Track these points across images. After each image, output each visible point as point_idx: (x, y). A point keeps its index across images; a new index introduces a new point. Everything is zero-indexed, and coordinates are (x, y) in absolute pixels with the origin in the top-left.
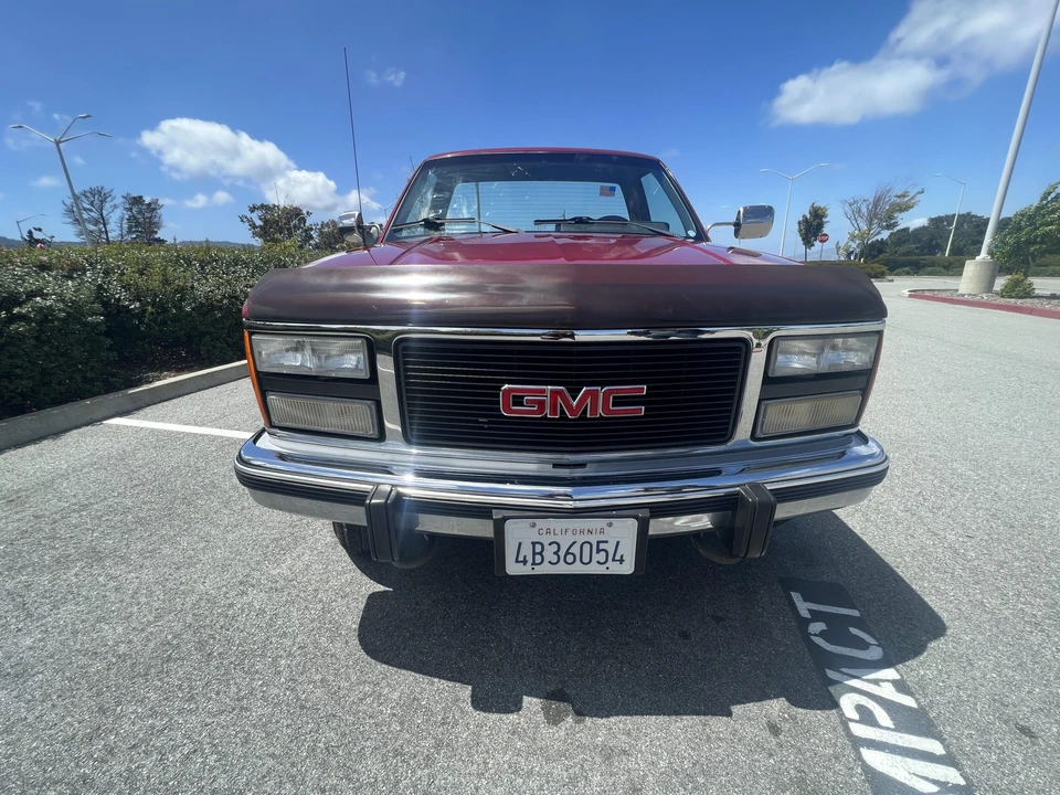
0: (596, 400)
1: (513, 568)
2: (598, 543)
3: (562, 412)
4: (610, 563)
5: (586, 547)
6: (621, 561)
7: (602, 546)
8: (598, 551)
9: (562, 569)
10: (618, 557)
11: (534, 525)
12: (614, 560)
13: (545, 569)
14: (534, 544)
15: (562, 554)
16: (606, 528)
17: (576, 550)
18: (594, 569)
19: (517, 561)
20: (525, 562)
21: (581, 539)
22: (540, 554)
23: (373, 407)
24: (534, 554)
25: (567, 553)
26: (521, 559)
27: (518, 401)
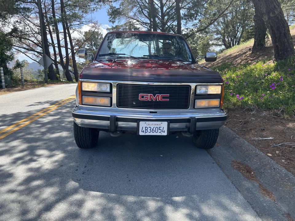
0: (159, 97)
1: (141, 133)
2: (159, 127)
3: (152, 100)
4: (162, 133)
5: (157, 128)
6: (164, 132)
7: (160, 128)
8: (159, 129)
9: (151, 134)
10: (163, 131)
11: (146, 123)
12: (163, 132)
13: (148, 134)
14: (146, 127)
15: (151, 130)
16: (161, 124)
17: (154, 129)
18: (158, 134)
19: (142, 132)
20: (143, 132)
21: (156, 126)
22: (147, 130)
23: (110, 99)
24: (146, 130)
25: (153, 130)
26: (143, 131)
27: (143, 97)
